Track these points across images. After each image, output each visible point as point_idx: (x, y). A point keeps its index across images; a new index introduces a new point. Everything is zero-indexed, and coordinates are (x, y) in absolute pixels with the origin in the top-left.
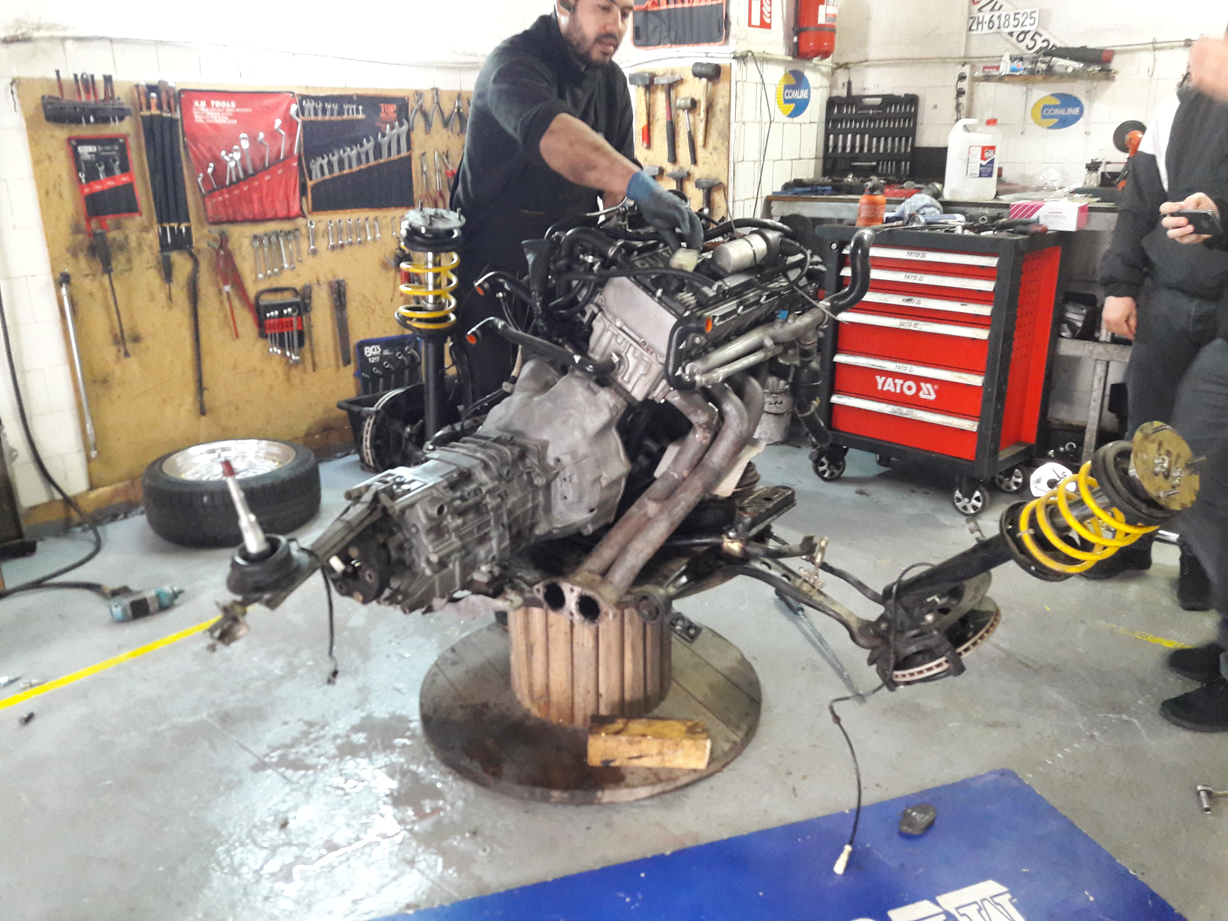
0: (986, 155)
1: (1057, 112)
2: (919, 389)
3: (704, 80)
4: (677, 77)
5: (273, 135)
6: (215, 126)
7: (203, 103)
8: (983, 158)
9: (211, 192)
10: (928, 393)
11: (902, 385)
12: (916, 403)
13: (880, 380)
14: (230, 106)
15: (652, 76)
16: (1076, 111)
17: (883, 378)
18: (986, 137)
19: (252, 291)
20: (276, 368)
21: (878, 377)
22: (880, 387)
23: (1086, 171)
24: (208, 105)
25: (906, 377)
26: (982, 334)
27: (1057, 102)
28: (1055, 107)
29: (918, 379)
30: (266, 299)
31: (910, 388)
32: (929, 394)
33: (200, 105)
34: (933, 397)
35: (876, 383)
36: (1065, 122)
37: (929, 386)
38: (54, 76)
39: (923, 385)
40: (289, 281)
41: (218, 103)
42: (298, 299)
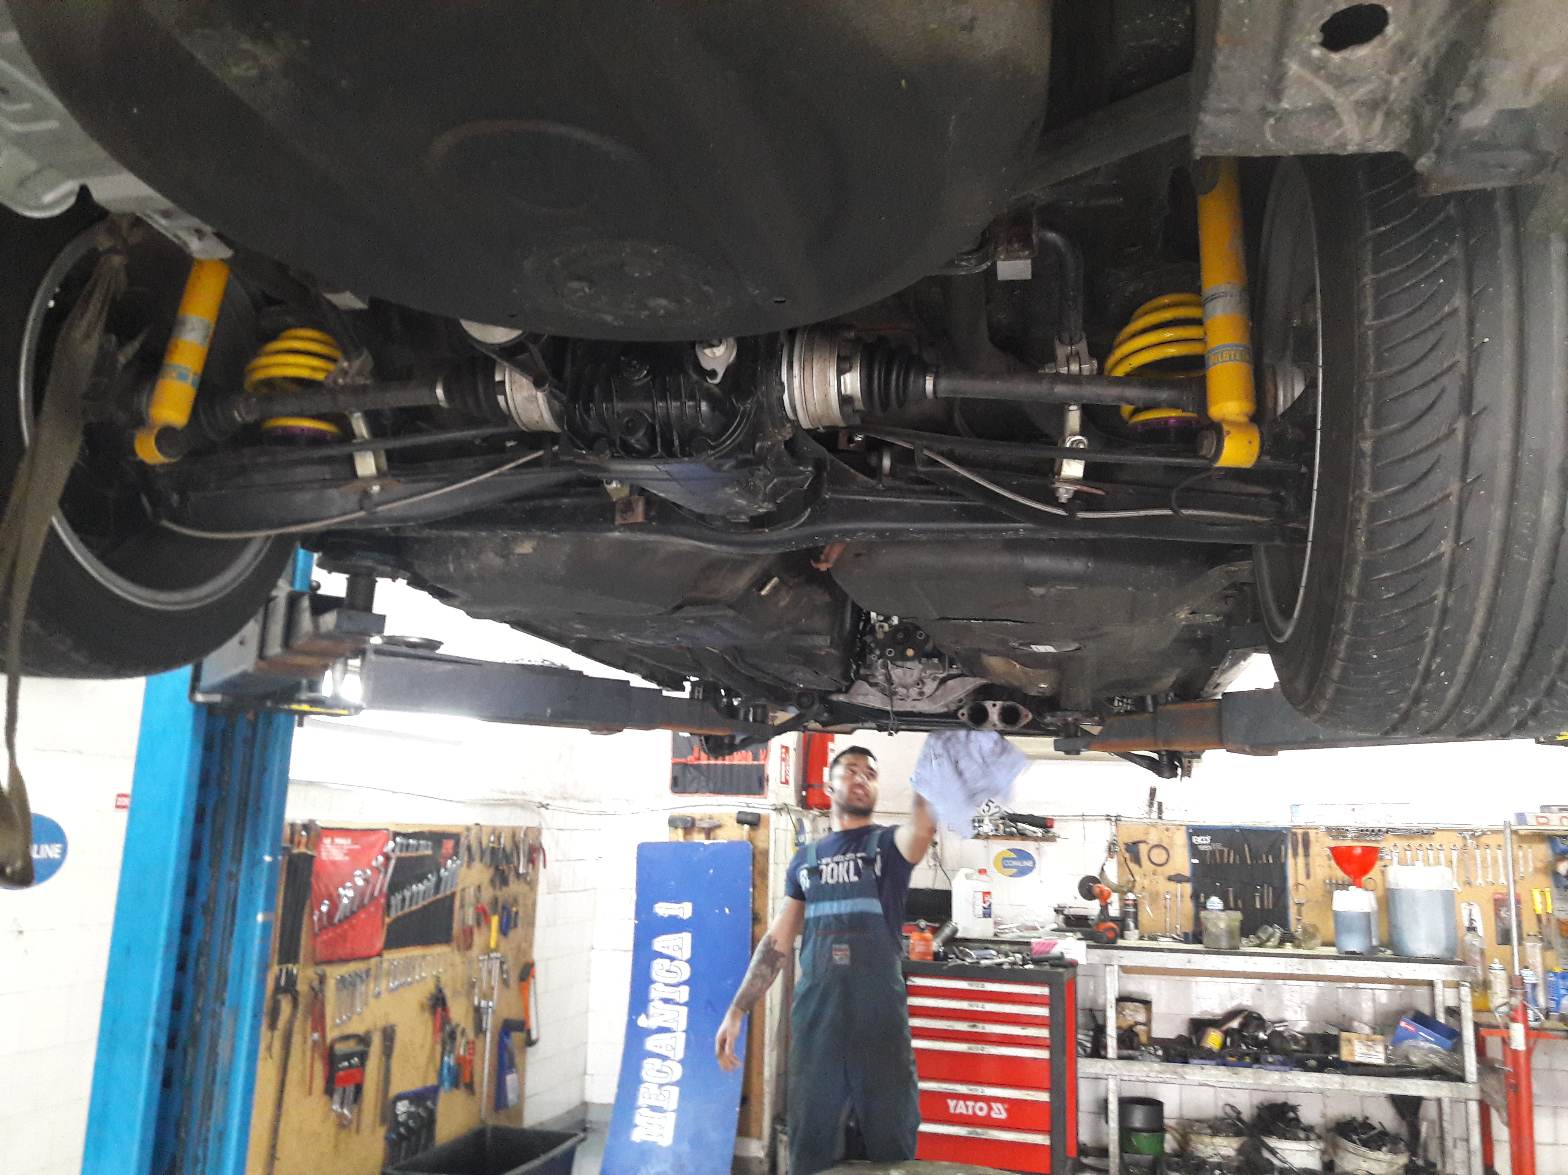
0: (986, 899)
1: (1015, 863)
2: (990, 1109)
3: (746, 827)
4: (718, 823)
5: (374, 871)
6: (334, 863)
7: (329, 840)
8: (985, 902)
9: (322, 928)
10: (999, 1112)
11: (974, 1108)
12: (989, 1123)
13: (952, 1103)
14: (344, 842)
15: (693, 821)
16: (1029, 864)
17: (955, 1102)
18: (983, 885)
19: (330, 1038)
20: (330, 1129)
21: (949, 1101)
22: (952, 1111)
23: (1054, 914)
24: (332, 843)
25: (976, 1098)
26: (1044, 1054)
27: (1013, 856)
28: (1013, 859)
29: (988, 1100)
30: (341, 1048)
31: (981, 1109)
32: (1001, 1113)
33: (327, 841)
34: (1004, 1116)
35: (948, 1107)
36: (1023, 872)
37: (999, 1105)
39: (993, 1105)
40: (357, 1027)
41: (339, 841)
42: (360, 1048)
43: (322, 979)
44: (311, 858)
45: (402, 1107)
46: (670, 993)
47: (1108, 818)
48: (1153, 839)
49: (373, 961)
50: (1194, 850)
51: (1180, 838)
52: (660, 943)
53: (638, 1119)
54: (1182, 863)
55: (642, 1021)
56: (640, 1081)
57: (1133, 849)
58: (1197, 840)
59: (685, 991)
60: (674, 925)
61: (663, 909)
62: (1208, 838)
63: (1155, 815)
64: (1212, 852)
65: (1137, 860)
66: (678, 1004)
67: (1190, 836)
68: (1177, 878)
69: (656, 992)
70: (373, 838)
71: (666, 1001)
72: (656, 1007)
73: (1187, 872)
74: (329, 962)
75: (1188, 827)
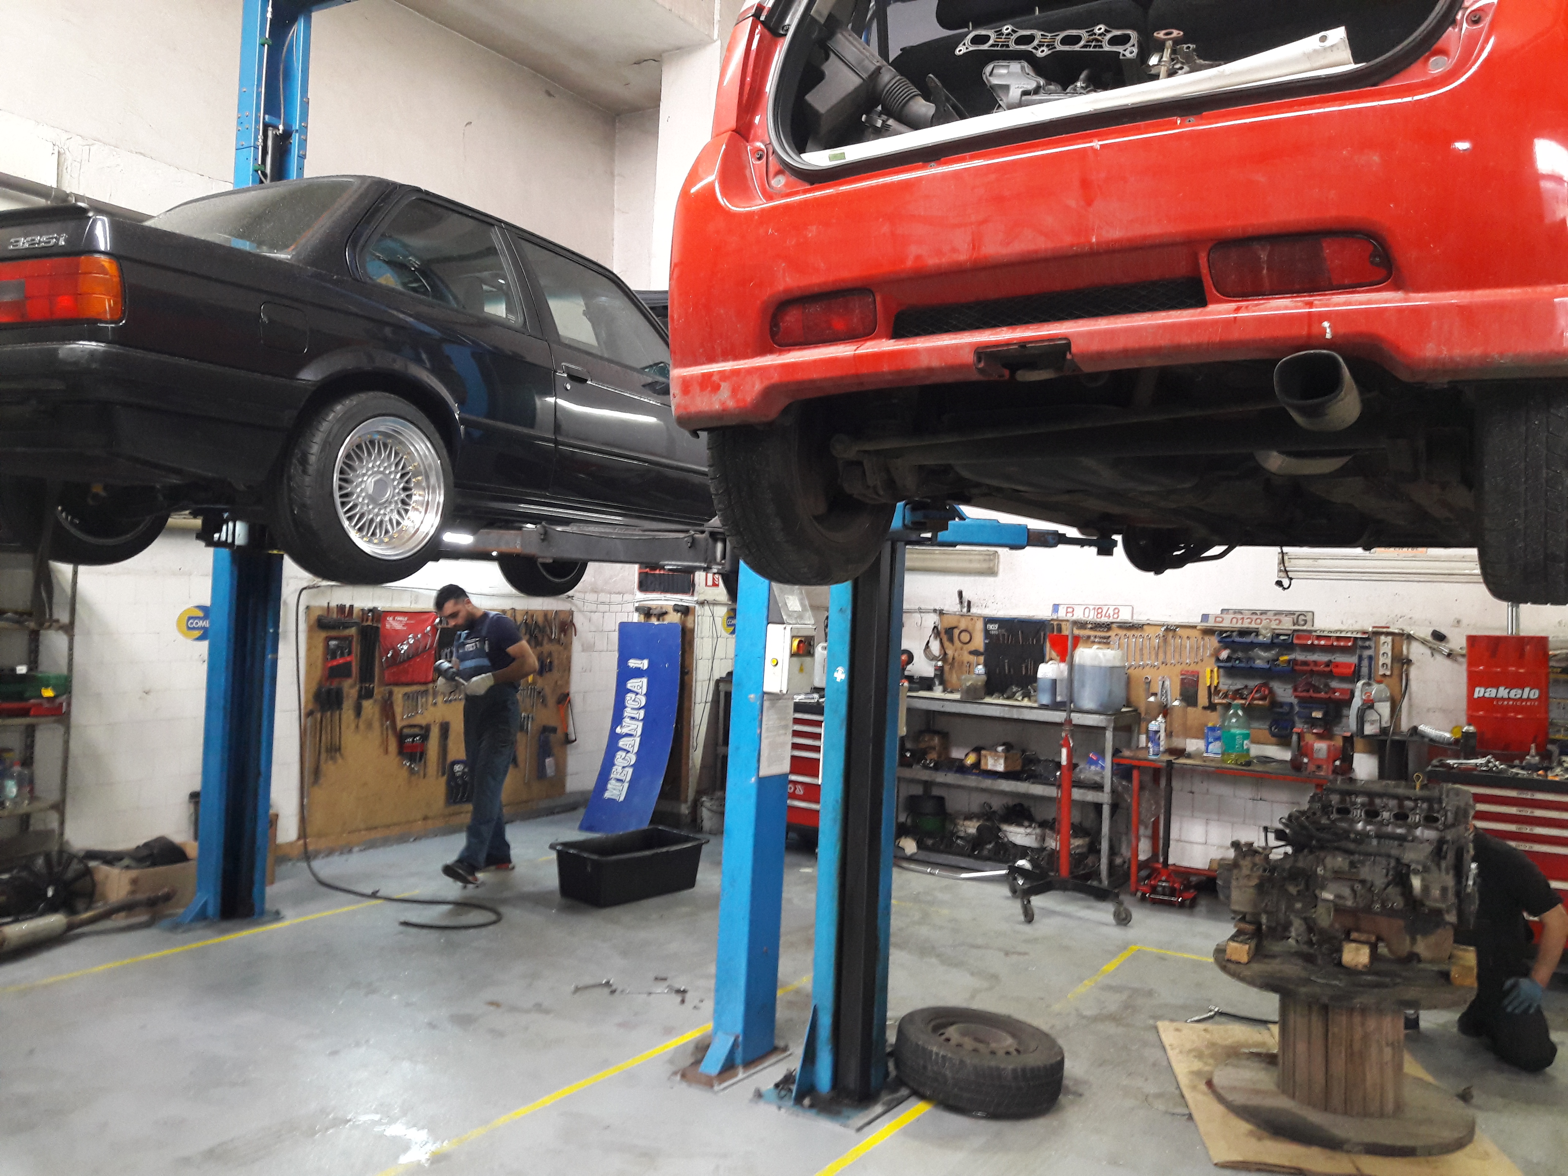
2: (795, 788)
3: (679, 614)
4: (664, 610)
5: (425, 635)
6: (397, 631)
7: (391, 618)
9: (389, 665)
14: (404, 619)
15: (650, 609)
19: (399, 724)
20: (404, 773)
24: (394, 619)
30: (406, 731)
32: (800, 791)
33: (390, 619)
37: (800, 786)
38: (326, 605)
39: (797, 786)
40: (420, 720)
41: (399, 618)
42: (423, 732)
43: (391, 693)
44: (377, 628)
45: (458, 768)
46: (634, 714)
47: (935, 611)
48: (963, 626)
49: (431, 685)
50: (987, 633)
51: (980, 625)
52: (632, 684)
53: (609, 786)
54: (979, 642)
55: (618, 730)
56: (614, 765)
57: (949, 631)
58: (991, 627)
59: (642, 712)
60: (638, 673)
61: (633, 663)
62: (997, 626)
63: (965, 610)
64: (997, 636)
65: (951, 640)
66: (638, 720)
67: (986, 624)
68: (975, 653)
69: (628, 712)
70: (426, 616)
71: (633, 718)
72: (627, 721)
73: (982, 649)
74: (397, 684)
75: (985, 618)
